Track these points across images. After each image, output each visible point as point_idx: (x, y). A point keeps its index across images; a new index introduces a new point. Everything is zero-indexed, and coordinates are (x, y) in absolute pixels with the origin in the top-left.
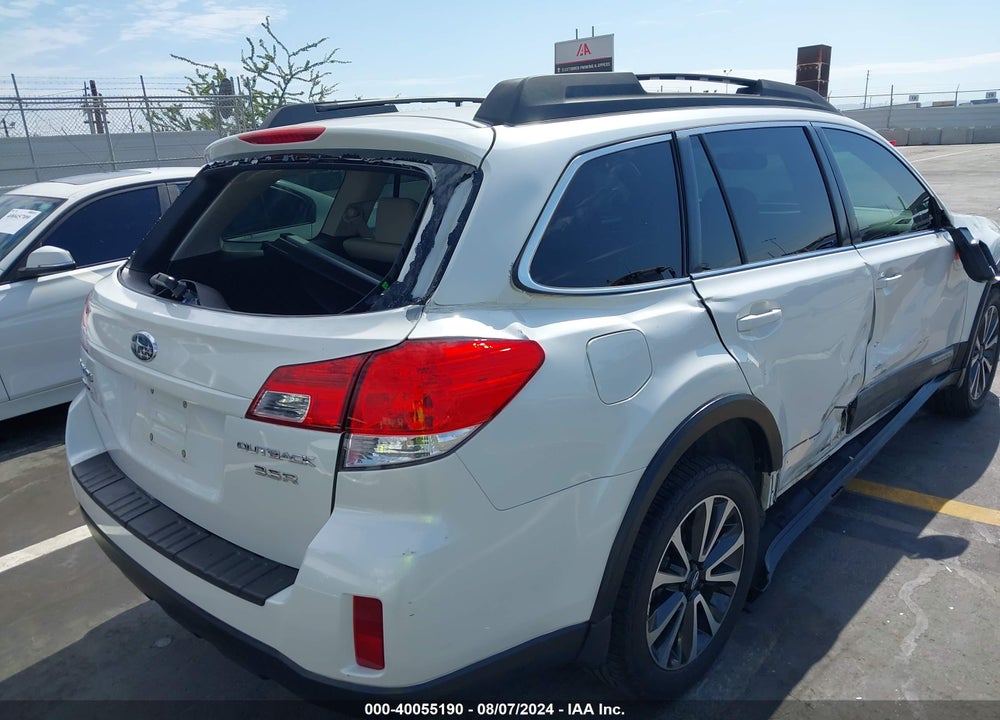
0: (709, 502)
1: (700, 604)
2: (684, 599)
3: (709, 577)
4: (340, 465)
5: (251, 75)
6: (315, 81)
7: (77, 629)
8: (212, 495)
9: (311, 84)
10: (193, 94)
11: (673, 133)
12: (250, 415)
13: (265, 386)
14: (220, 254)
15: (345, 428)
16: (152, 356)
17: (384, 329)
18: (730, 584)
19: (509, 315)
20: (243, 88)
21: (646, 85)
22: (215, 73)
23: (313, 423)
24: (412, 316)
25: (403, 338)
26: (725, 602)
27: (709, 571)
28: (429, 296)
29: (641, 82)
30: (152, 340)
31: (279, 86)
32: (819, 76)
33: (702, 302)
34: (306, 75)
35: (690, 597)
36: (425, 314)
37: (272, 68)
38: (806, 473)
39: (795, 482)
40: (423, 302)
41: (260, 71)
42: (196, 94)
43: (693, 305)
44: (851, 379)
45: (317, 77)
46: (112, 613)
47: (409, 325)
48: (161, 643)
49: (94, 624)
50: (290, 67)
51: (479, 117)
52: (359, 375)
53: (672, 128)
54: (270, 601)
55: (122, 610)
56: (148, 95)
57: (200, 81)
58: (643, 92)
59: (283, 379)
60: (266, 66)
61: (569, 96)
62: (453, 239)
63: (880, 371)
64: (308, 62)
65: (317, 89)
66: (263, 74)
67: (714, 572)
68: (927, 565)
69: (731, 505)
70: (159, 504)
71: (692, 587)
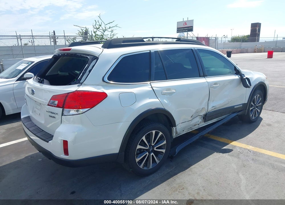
0: (154, 132)
1: (152, 155)
2: (147, 153)
3: (155, 149)
4: (62, 115)
5: (95, 30)
6: (112, 31)
7: (23, 156)
8: (43, 122)
9: (111, 32)
10: (79, 35)
11: (150, 51)
12: (48, 105)
13: (51, 99)
14: (58, 74)
15: (63, 107)
16: (34, 94)
17: (72, 88)
18: (162, 152)
19: (102, 87)
20: (93, 33)
21: (145, 40)
22: (85, 29)
23: (58, 106)
24: (78, 86)
25: (75, 90)
26: (161, 156)
27: (155, 148)
28: (83, 82)
29: (144, 39)
30: (34, 90)
31: (102, 32)
32: (257, 32)
33: (152, 87)
34: (110, 30)
35: (150, 153)
36: (81, 86)
37: (101, 28)
38: (191, 131)
39: (187, 132)
40: (82, 83)
41: (97, 29)
42: (80, 35)
43: (149, 88)
44: (201, 108)
45: (112, 30)
46: (31, 154)
47: (78, 88)
48: (40, 160)
49: (27, 155)
50: (105, 28)
51: (103, 47)
52: (66, 97)
53: (150, 50)
54: (49, 142)
55: (33, 153)
56: (65, 35)
57: (82, 31)
58: (144, 42)
59: (54, 98)
60: (99, 28)
61: (123, 43)
62: (90, 71)
63: (213, 108)
64: (110, 27)
65: (112, 34)
66: (98, 29)
67: (157, 148)
68: (220, 154)
69: (161, 133)
70: (36, 125)
71: (150, 151)
